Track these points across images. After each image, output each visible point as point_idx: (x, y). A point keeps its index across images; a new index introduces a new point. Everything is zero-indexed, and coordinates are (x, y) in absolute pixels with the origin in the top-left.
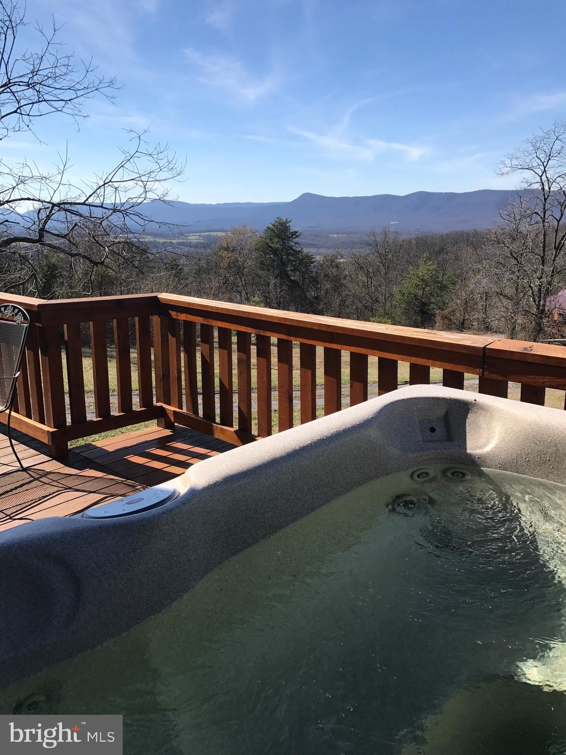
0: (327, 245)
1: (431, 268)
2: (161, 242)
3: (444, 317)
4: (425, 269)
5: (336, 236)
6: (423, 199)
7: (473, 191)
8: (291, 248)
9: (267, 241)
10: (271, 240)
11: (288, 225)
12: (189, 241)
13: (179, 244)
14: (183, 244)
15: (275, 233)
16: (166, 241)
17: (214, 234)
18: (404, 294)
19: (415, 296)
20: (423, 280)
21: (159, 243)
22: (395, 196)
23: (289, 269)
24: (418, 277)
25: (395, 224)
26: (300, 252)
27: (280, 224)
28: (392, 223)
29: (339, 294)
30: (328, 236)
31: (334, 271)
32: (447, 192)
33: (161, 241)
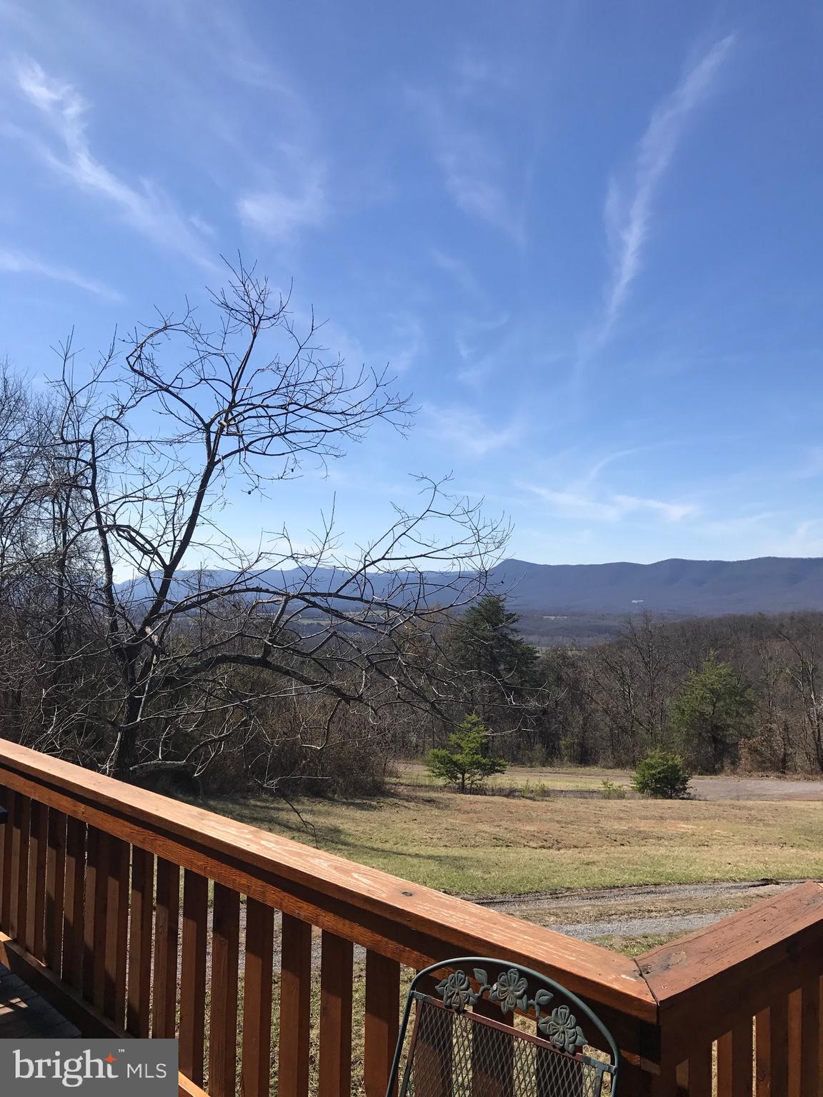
0: (540, 630)
1: (723, 672)
2: (306, 624)
3: (753, 751)
4: (714, 673)
5: (553, 618)
6: (676, 569)
7: (750, 559)
8: (505, 636)
9: (471, 626)
10: (475, 625)
11: (501, 604)
15: (482, 615)
16: (312, 622)
18: (684, 710)
19: (702, 714)
20: (713, 691)
21: (303, 625)
22: (636, 564)
23: (502, 667)
24: (705, 685)
25: (638, 603)
26: (519, 642)
27: (490, 602)
28: (633, 601)
29: (582, 709)
30: (544, 619)
31: (570, 671)
32: (712, 560)
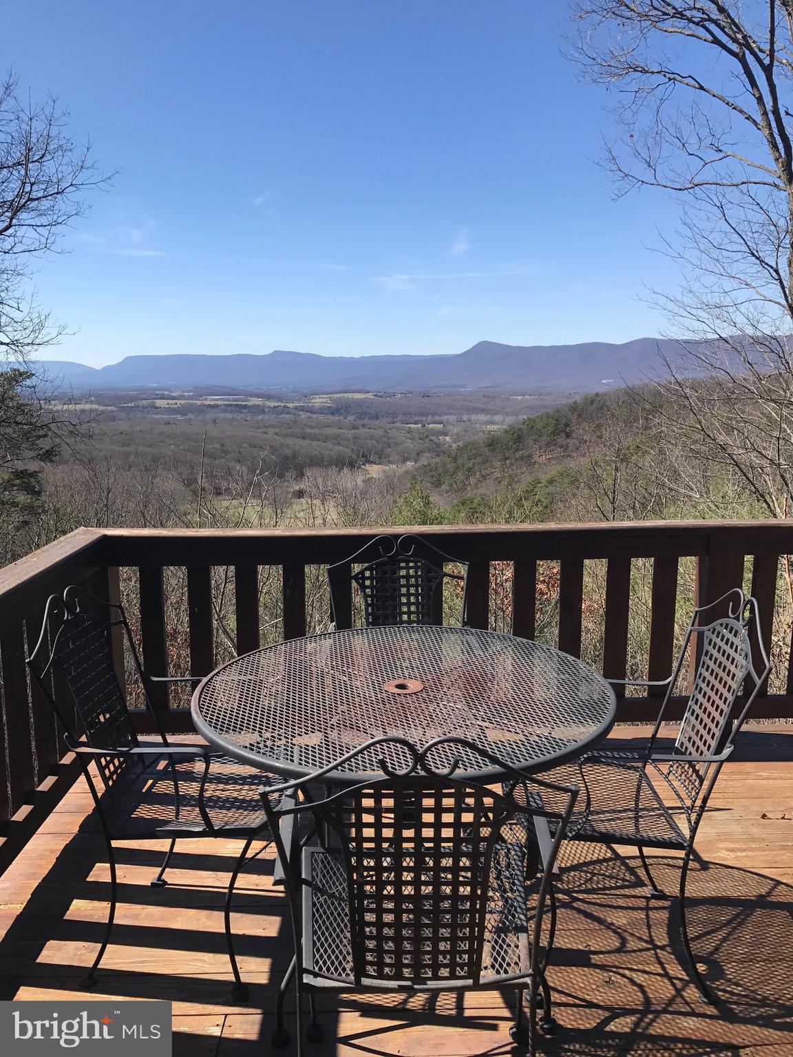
0: (506, 410)
5: (520, 398)
12: (311, 405)
13: (296, 409)
14: (302, 409)
17: (350, 395)
22: (609, 344)
28: (603, 381)
30: (509, 399)
33: (272, 404)
